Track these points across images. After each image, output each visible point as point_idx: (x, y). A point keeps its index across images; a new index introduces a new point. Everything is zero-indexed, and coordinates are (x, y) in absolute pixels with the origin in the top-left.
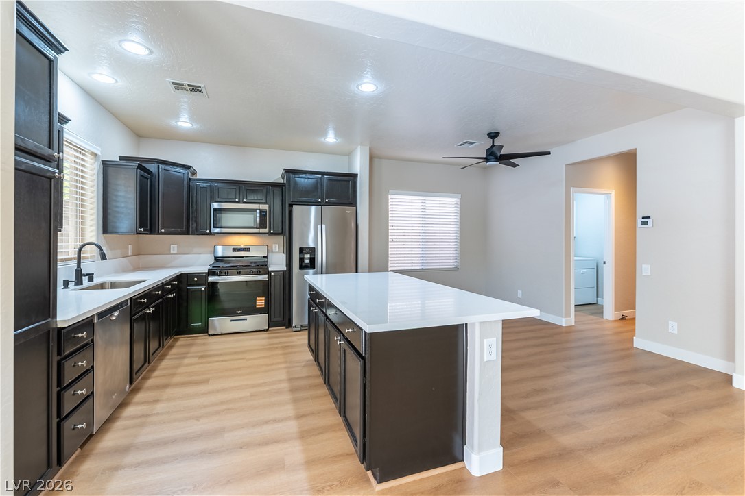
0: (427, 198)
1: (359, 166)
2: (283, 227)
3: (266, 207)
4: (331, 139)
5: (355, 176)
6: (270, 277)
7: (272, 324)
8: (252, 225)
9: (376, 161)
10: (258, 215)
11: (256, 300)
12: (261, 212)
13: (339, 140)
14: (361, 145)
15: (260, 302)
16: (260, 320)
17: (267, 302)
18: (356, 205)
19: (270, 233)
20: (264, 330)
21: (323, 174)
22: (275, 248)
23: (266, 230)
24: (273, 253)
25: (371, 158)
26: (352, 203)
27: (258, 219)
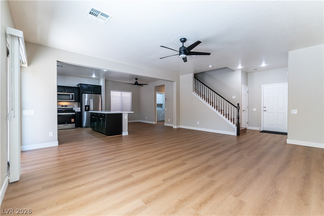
0: (122, 93)
1: (102, 83)
2: (79, 100)
3: (73, 94)
4: (94, 76)
5: (101, 86)
6: (76, 113)
7: (76, 127)
8: (69, 99)
9: (107, 81)
10: (71, 96)
11: (71, 120)
12: (72, 95)
13: (96, 77)
14: (103, 78)
15: (73, 120)
16: (73, 125)
17: (75, 120)
18: (101, 94)
19: (74, 102)
20: (74, 128)
21: (91, 85)
22: (75, 106)
23: (74, 101)
24: (74, 107)
25: (105, 81)
26: (100, 93)
27: (71, 97)
